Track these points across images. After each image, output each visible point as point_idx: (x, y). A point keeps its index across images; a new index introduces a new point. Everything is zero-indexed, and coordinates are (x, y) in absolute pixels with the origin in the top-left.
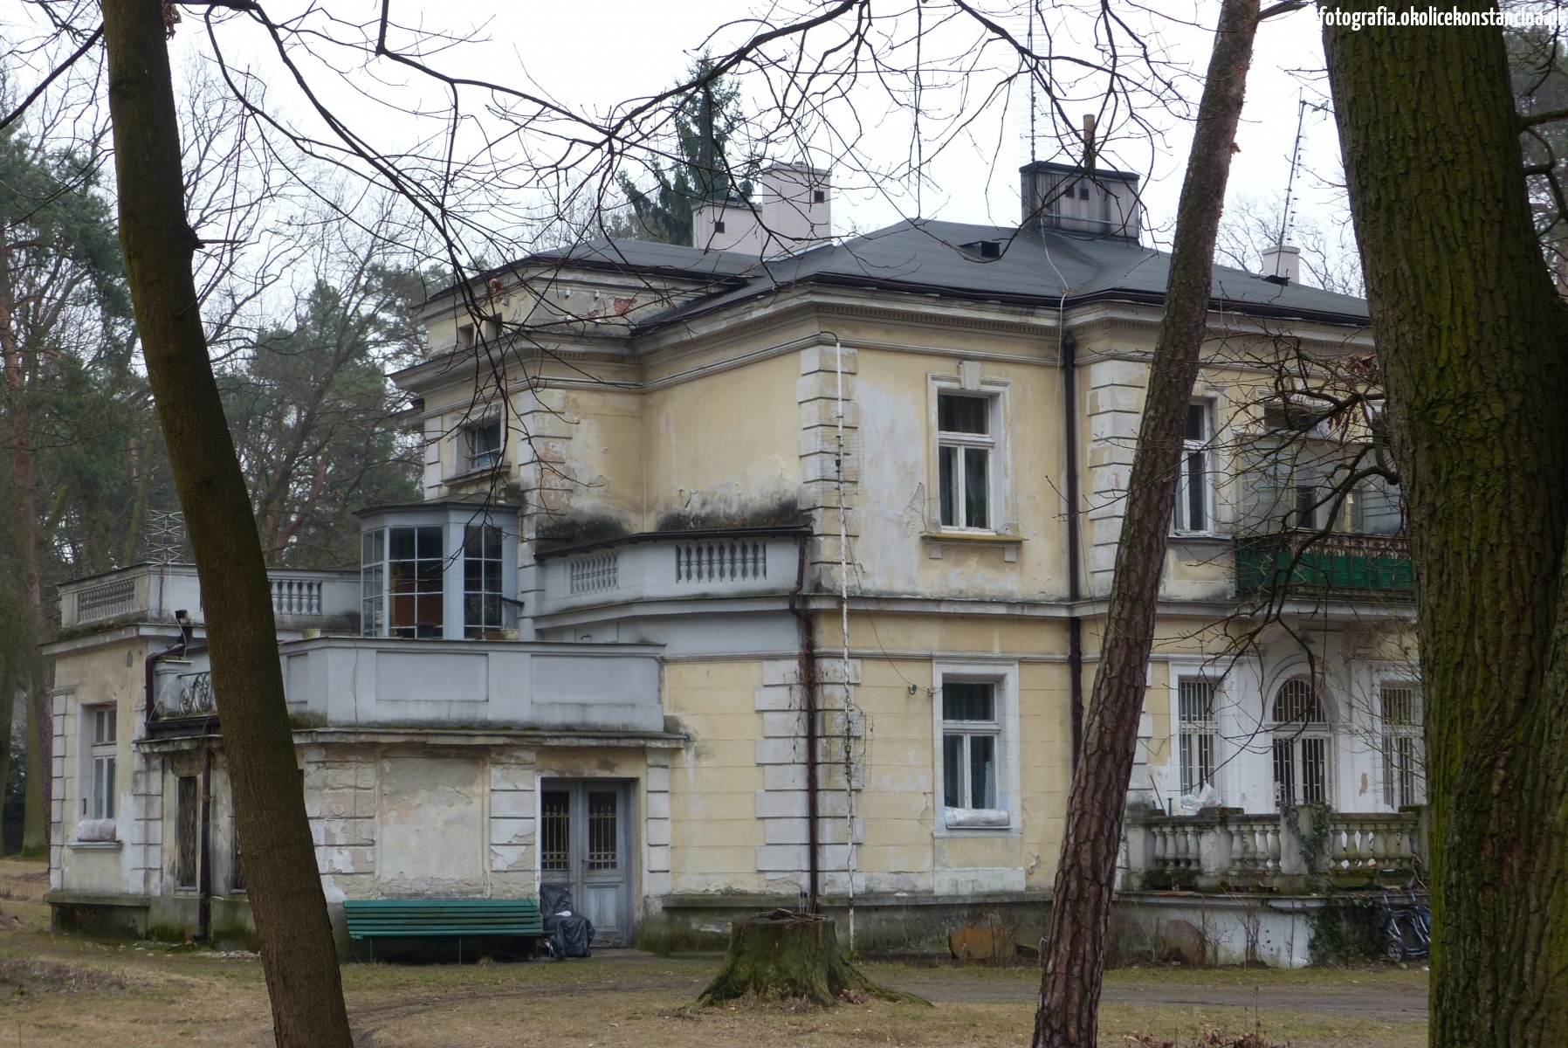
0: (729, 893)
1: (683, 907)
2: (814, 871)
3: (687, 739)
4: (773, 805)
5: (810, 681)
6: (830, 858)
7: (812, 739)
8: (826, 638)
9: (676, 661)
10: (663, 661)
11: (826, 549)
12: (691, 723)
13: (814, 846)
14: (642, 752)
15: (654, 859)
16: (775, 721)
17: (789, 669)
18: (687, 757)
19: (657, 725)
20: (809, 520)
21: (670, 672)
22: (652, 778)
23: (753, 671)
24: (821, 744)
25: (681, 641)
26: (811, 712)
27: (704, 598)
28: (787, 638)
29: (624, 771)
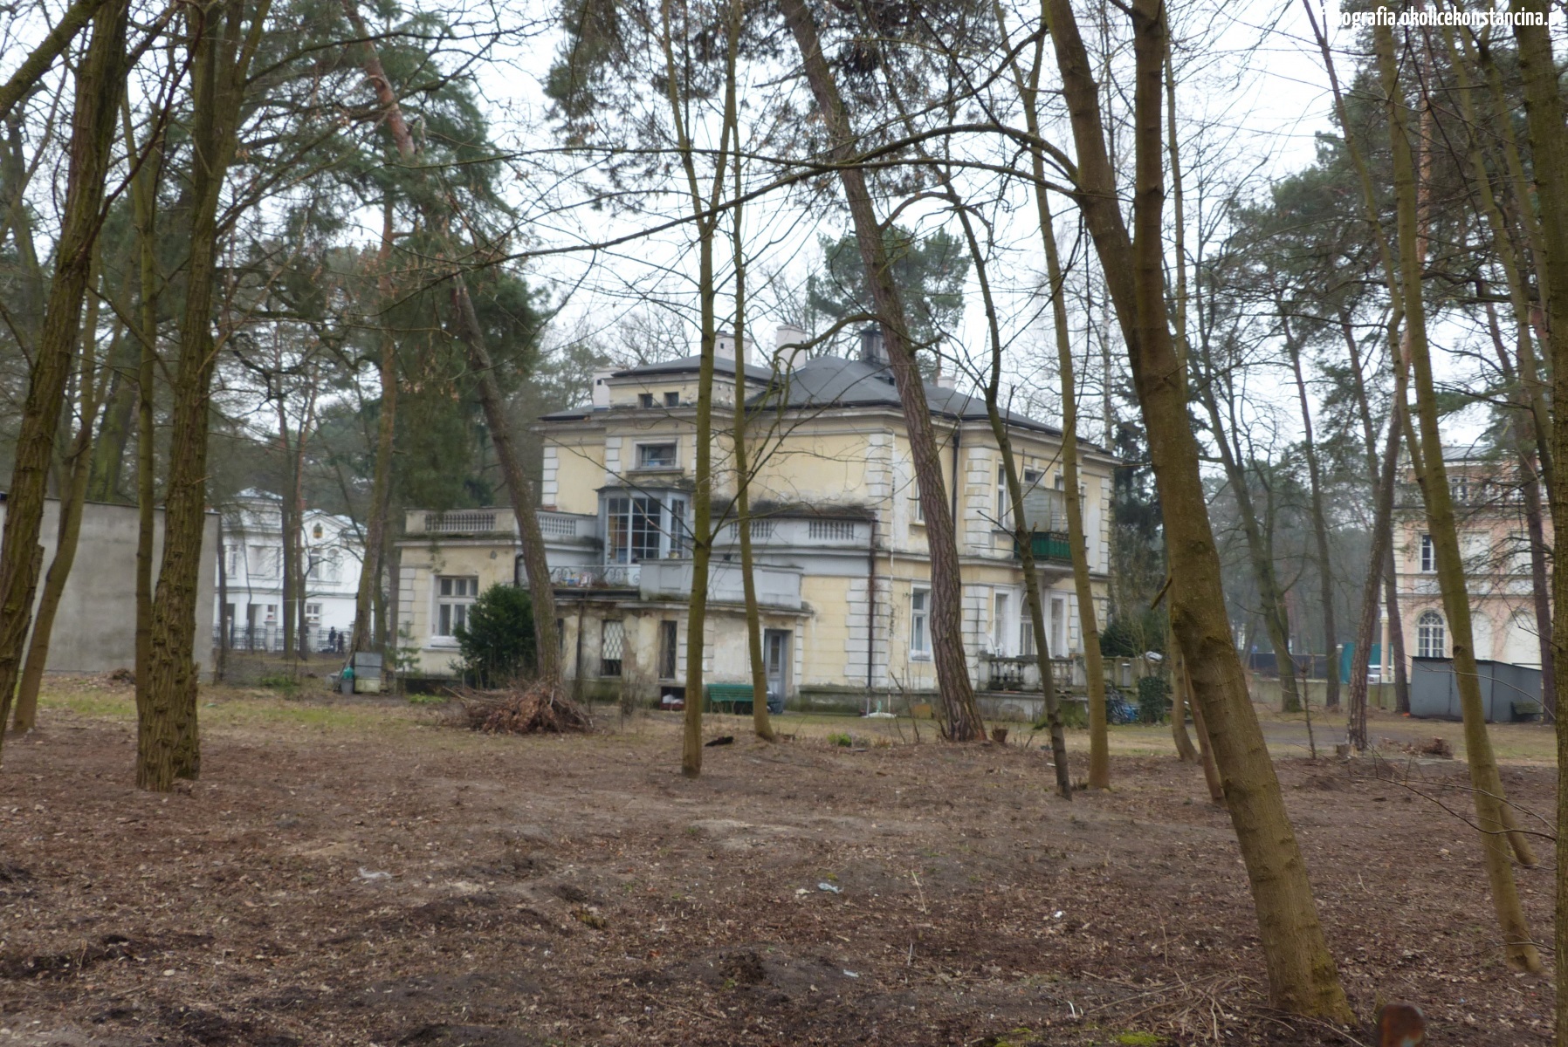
0: (830, 685)
1: (809, 691)
2: (870, 677)
3: (812, 613)
4: (852, 646)
5: (873, 589)
6: (879, 671)
7: (871, 616)
8: (881, 569)
9: (809, 576)
10: (802, 576)
11: (882, 529)
12: (814, 605)
13: (870, 664)
14: (795, 618)
15: (797, 668)
16: (856, 607)
17: (864, 583)
18: (812, 622)
19: (798, 606)
20: (872, 514)
21: (805, 581)
22: (798, 630)
23: (845, 583)
24: (876, 619)
25: (811, 567)
26: (872, 603)
27: (824, 547)
28: (863, 569)
29: (788, 627)
